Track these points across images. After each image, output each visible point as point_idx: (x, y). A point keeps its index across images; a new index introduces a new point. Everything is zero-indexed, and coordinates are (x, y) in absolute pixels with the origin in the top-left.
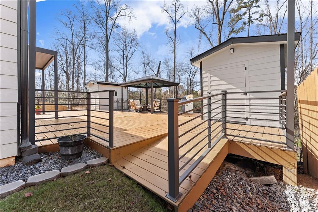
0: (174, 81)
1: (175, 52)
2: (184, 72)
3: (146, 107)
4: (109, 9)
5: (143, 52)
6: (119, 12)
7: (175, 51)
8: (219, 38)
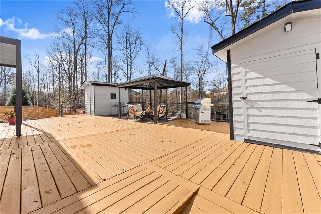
0: (181, 80)
1: (182, 50)
2: (192, 71)
3: (149, 113)
4: (111, 5)
5: (147, 50)
6: (122, 7)
7: (182, 48)
8: (232, 32)
